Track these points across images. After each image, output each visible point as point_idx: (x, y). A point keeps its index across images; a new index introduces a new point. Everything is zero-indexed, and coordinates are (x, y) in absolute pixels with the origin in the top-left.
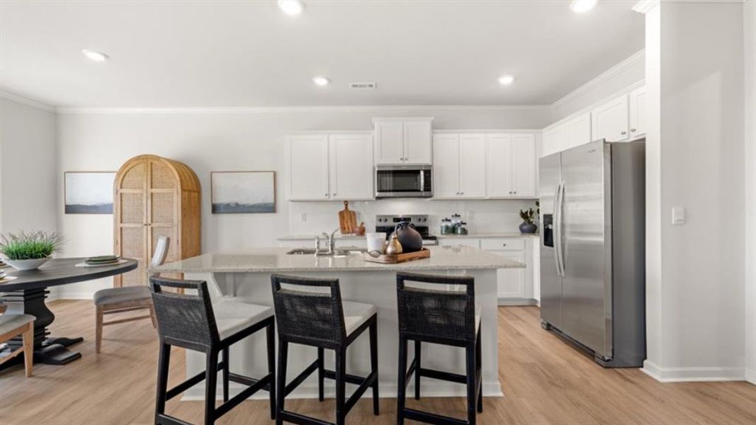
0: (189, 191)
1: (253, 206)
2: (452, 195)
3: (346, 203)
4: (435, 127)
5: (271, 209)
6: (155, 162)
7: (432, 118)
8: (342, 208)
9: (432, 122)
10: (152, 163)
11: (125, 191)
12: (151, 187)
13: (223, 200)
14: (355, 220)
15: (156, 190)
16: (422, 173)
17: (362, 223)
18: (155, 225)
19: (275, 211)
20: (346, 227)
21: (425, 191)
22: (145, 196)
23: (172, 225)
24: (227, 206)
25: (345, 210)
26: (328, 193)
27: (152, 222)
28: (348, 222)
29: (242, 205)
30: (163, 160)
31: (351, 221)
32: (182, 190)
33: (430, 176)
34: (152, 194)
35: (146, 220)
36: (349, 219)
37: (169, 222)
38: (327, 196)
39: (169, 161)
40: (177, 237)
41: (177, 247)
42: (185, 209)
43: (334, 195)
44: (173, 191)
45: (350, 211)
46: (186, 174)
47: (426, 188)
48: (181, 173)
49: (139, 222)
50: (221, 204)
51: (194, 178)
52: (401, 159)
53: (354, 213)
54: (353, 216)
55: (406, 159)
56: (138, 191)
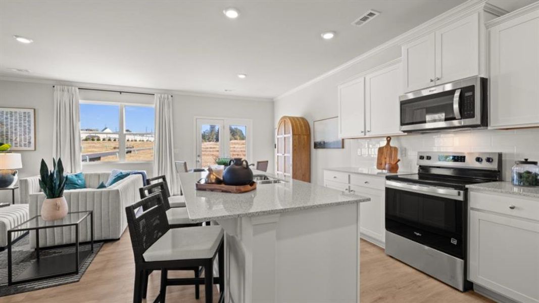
0: (299, 135)
3: (389, 139)
11: (279, 137)
12: (285, 134)
13: (318, 140)
14: (396, 156)
15: (286, 136)
16: (457, 94)
17: (399, 160)
18: (286, 155)
19: (343, 147)
20: (383, 162)
21: (464, 118)
22: (283, 139)
23: (290, 155)
24: (320, 143)
25: (386, 146)
26: (363, 130)
27: (285, 153)
28: (386, 158)
29: (327, 143)
30: (288, 118)
31: (390, 157)
32: (293, 135)
33: (473, 96)
34: (285, 138)
35: (283, 153)
36: (388, 156)
37: (289, 153)
38: (363, 133)
39: (290, 118)
40: (291, 162)
41: (291, 168)
42: (295, 146)
43: (368, 131)
44: (290, 135)
45: (391, 147)
46: (298, 125)
47: (466, 113)
48: (294, 124)
49: (281, 153)
50: (317, 143)
51: (305, 126)
52: (432, 81)
53: (396, 149)
54: (393, 152)
55: (438, 79)
56: (281, 136)
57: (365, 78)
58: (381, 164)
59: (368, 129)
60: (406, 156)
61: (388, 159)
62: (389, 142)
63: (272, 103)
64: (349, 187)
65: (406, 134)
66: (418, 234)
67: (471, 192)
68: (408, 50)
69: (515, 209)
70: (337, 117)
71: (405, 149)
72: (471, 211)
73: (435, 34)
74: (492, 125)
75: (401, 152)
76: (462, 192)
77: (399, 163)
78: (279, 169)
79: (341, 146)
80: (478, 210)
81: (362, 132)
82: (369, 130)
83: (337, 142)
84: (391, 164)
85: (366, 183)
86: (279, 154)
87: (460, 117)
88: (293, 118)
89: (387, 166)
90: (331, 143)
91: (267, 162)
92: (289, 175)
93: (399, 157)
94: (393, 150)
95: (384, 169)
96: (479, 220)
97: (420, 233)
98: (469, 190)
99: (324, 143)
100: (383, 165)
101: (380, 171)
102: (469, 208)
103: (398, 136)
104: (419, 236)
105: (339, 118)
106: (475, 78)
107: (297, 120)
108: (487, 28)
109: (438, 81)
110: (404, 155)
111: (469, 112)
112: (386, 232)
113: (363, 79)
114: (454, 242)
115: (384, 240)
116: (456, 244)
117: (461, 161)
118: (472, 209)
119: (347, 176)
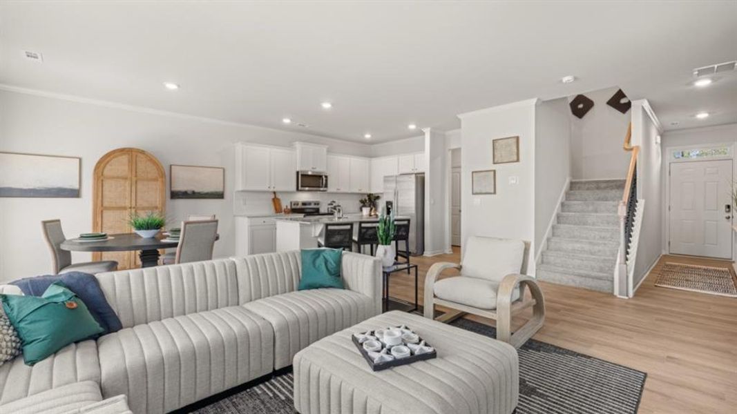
1: (207, 194)
2: (335, 190)
3: (275, 193)
4: (329, 151)
5: (220, 196)
6: (139, 155)
7: (327, 146)
8: (273, 196)
9: (328, 148)
10: (136, 156)
13: (181, 188)
16: (323, 177)
19: (223, 198)
24: (185, 193)
29: (198, 193)
50: (179, 192)
83: (217, 192)
99: (194, 193)
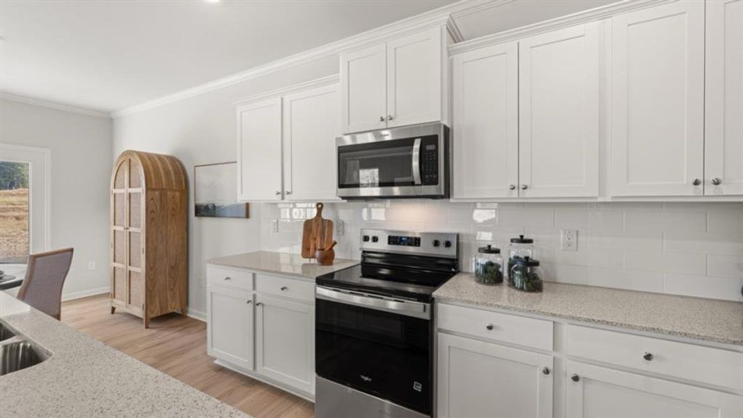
0: (162, 190)
3: (319, 206)
10: (130, 160)
11: (117, 191)
12: (130, 187)
13: (204, 200)
14: (330, 236)
15: (132, 190)
16: (417, 146)
17: (335, 243)
18: (132, 229)
19: (247, 216)
20: (312, 247)
21: (425, 185)
22: (126, 197)
23: (140, 230)
24: (206, 207)
25: (315, 218)
26: (280, 191)
27: (130, 226)
28: (315, 239)
29: (219, 207)
30: (136, 156)
31: (322, 238)
32: (147, 189)
33: (436, 150)
34: (130, 194)
35: (126, 223)
36: (319, 234)
37: (139, 226)
38: (280, 196)
39: (141, 155)
40: (143, 245)
41: (143, 256)
42: (152, 211)
43: (288, 193)
44: (141, 190)
45: (323, 220)
46: (161, 170)
47: (427, 176)
48: (151, 168)
49: (122, 225)
50: (202, 206)
51: (177, 173)
52: (382, 120)
53: (330, 223)
54: (326, 229)
55: (391, 119)
56: (123, 191)
57: (282, 99)
58: (309, 249)
59: (287, 189)
60: (343, 234)
61: (318, 239)
62: (320, 211)
63: (107, 122)
64: (254, 296)
65: (345, 201)
66: (366, 379)
67: (439, 304)
68: (349, 62)
69: (494, 330)
70: (235, 162)
71: (343, 223)
72: (439, 334)
73: (386, 45)
74: (455, 196)
75: (338, 227)
76: (428, 305)
77: (335, 248)
78: (117, 259)
79: (244, 214)
80: (448, 332)
81: (278, 193)
82: (289, 191)
83: (238, 206)
84: (323, 250)
85: (282, 289)
86: (118, 228)
87: (420, 183)
88: (150, 156)
89: (317, 253)
90: (226, 208)
91: (72, 250)
92: (139, 270)
93: (334, 238)
94: (327, 225)
95: (313, 257)
96: (449, 347)
97: (369, 378)
98: (436, 301)
99: (214, 207)
100: (312, 250)
101: (307, 261)
102: (435, 330)
103: (333, 205)
104: (368, 381)
105: (238, 164)
106: (437, 125)
107: (159, 162)
108: (449, 54)
109: (391, 121)
110: (341, 233)
111: (431, 176)
112: (316, 378)
113: (280, 99)
114: (418, 387)
115: (313, 392)
116: (420, 391)
117: (415, 245)
118: (440, 330)
119: (251, 275)
